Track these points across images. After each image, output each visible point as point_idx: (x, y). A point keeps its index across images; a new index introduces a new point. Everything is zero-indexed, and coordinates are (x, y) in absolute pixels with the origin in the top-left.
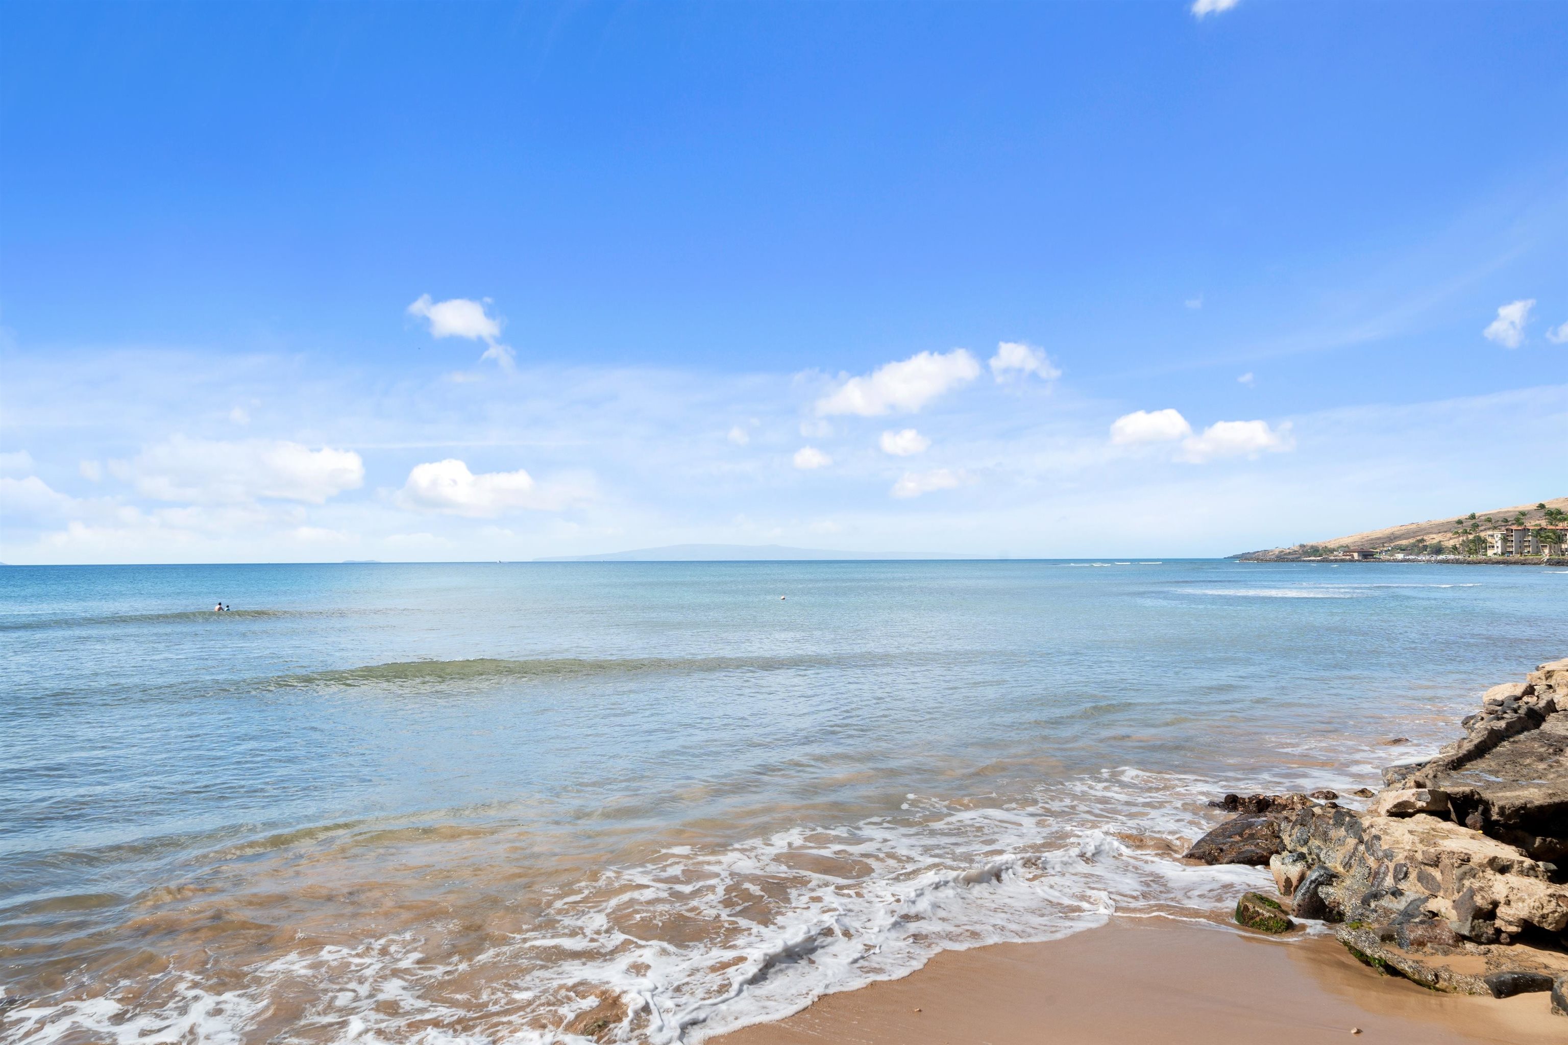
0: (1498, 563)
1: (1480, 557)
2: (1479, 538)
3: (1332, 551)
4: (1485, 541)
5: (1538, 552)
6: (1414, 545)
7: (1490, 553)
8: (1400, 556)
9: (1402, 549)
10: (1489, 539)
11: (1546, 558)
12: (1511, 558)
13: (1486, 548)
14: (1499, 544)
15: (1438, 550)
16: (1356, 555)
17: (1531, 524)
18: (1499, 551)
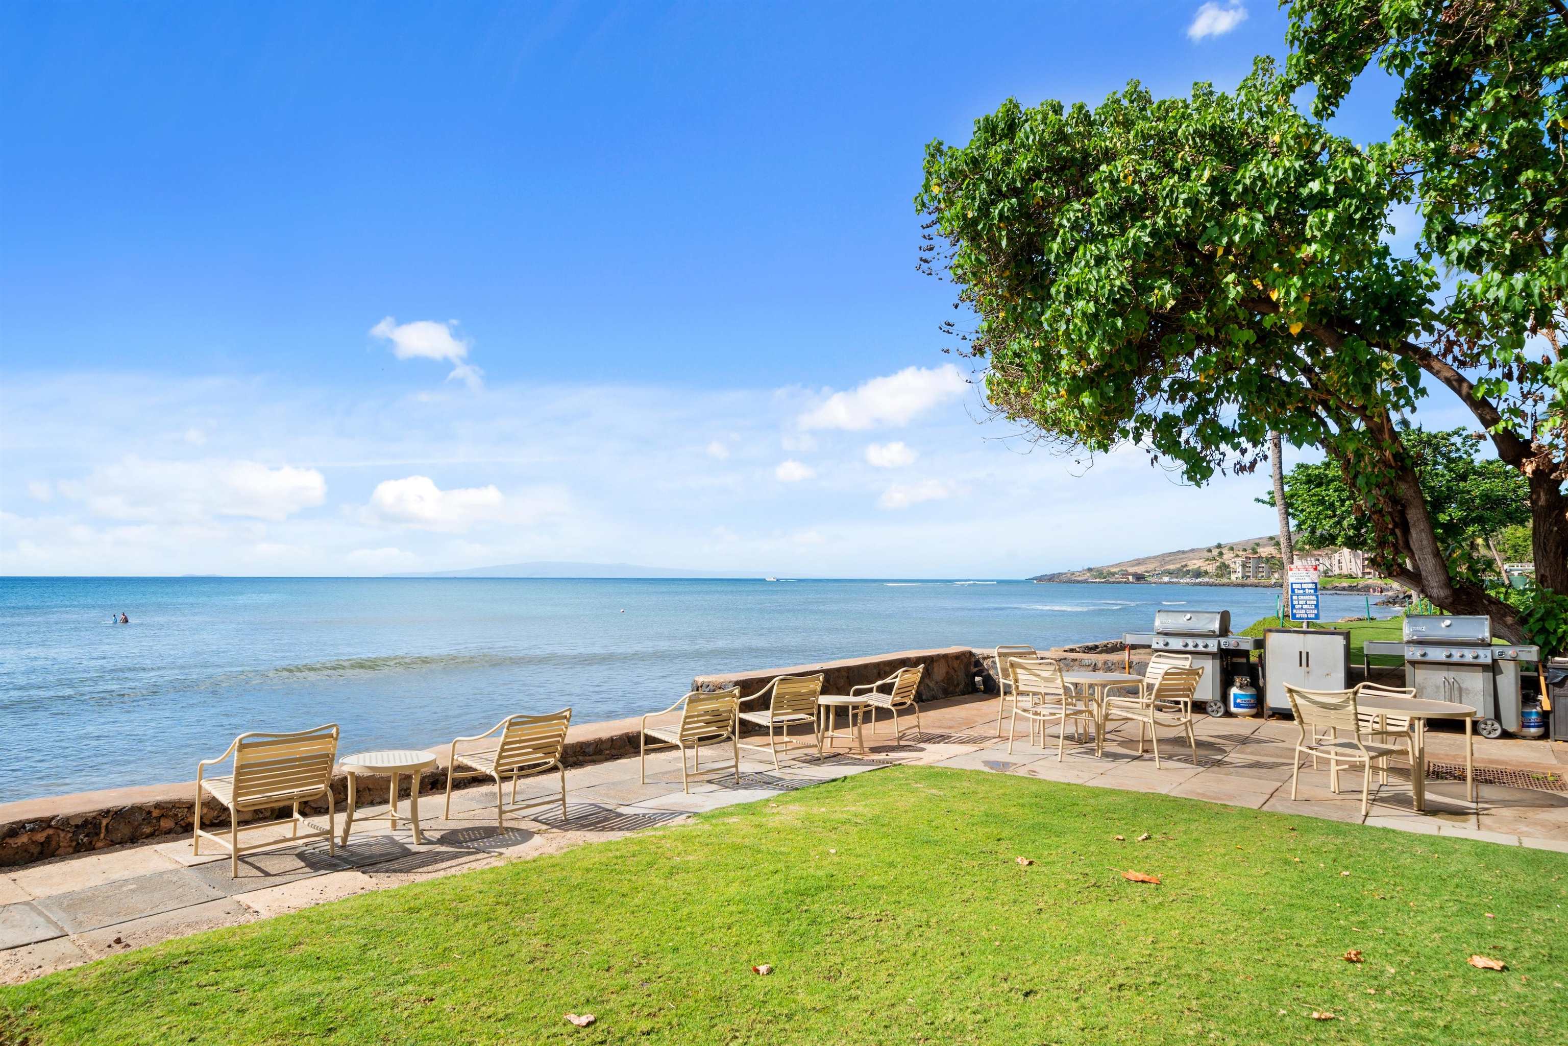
0: (1238, 585)
1: (1225, 580)
2: (1224, 564)
3: (1113, 574)
4: (1228, 567)
5: (1269, 577)
6: (1179, 570)
7: (1233, 577)
8: (1166, 579)
9: (1170, 573)
10: (1232, 566)
11: (1273, 581)
12: (1249, 581)
13: (1229, 573)
14: (1240, 569)
15: (1198, 574)
16: (1130, 578)
17: (1265, 552)
18: (1240, 575)
